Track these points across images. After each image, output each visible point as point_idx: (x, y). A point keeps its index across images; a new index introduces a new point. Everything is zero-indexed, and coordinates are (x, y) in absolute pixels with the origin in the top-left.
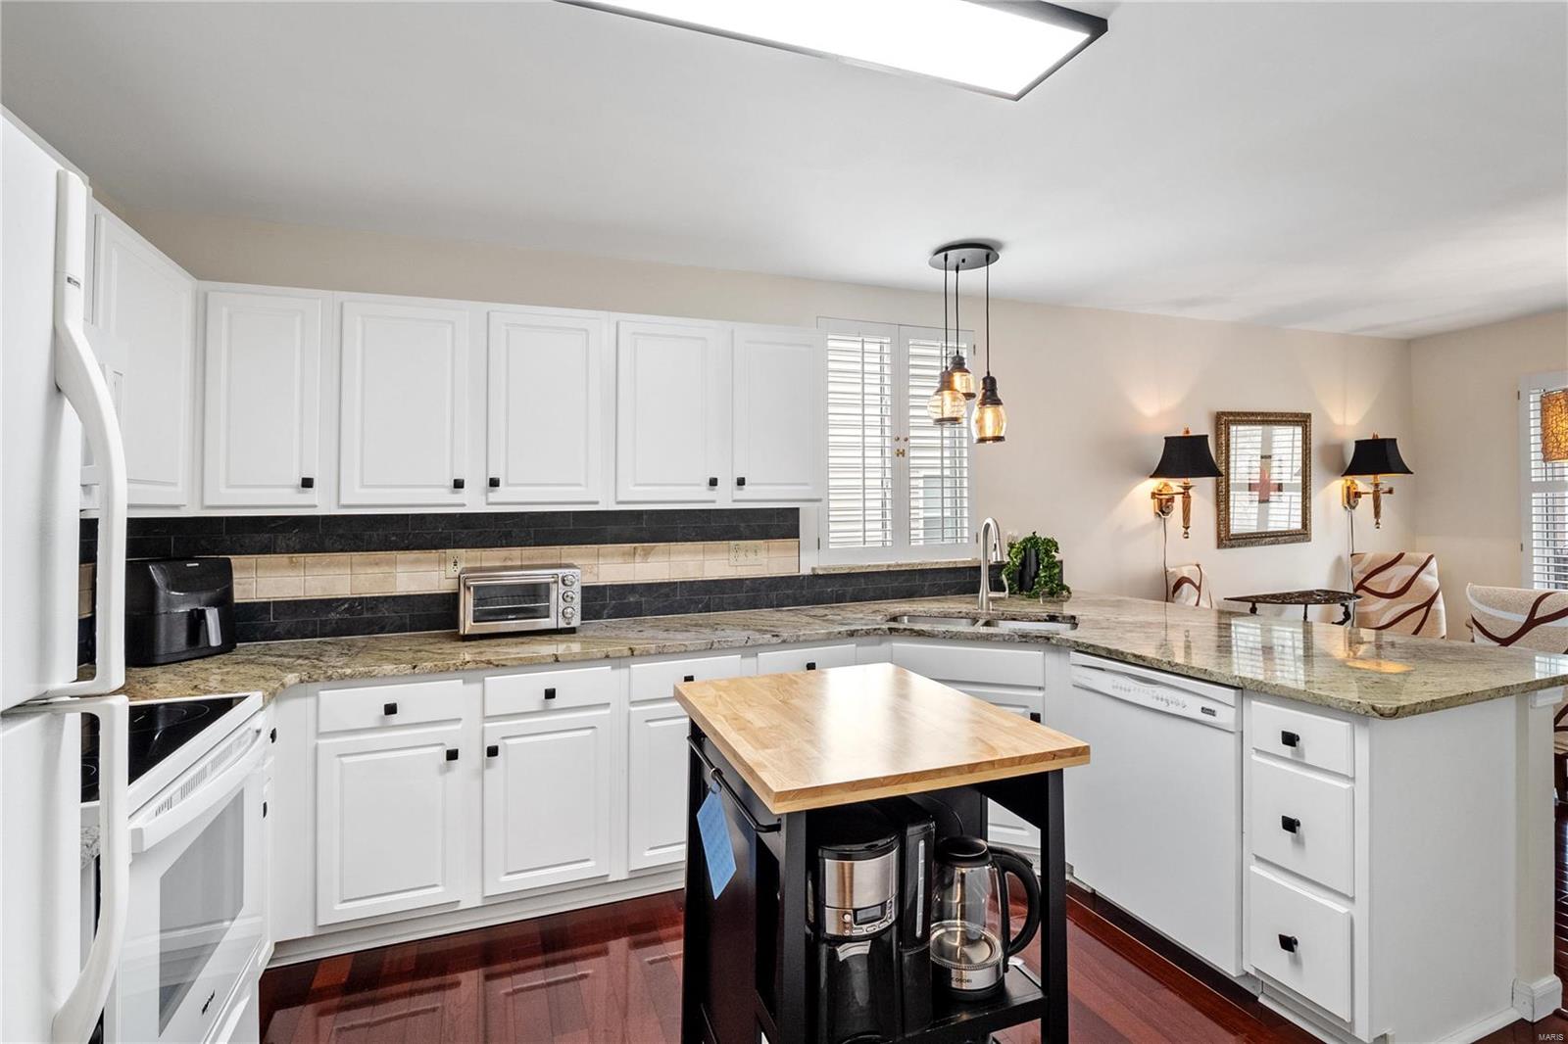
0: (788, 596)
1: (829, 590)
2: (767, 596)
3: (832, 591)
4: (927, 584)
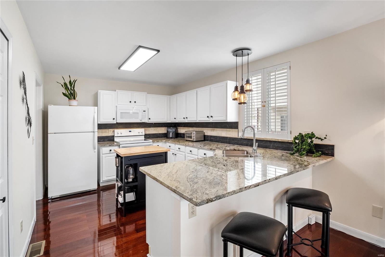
0: (236, 142)
1: (244, 142)
2: (232, 141)
3: (245, 143)
4: (271, 145)
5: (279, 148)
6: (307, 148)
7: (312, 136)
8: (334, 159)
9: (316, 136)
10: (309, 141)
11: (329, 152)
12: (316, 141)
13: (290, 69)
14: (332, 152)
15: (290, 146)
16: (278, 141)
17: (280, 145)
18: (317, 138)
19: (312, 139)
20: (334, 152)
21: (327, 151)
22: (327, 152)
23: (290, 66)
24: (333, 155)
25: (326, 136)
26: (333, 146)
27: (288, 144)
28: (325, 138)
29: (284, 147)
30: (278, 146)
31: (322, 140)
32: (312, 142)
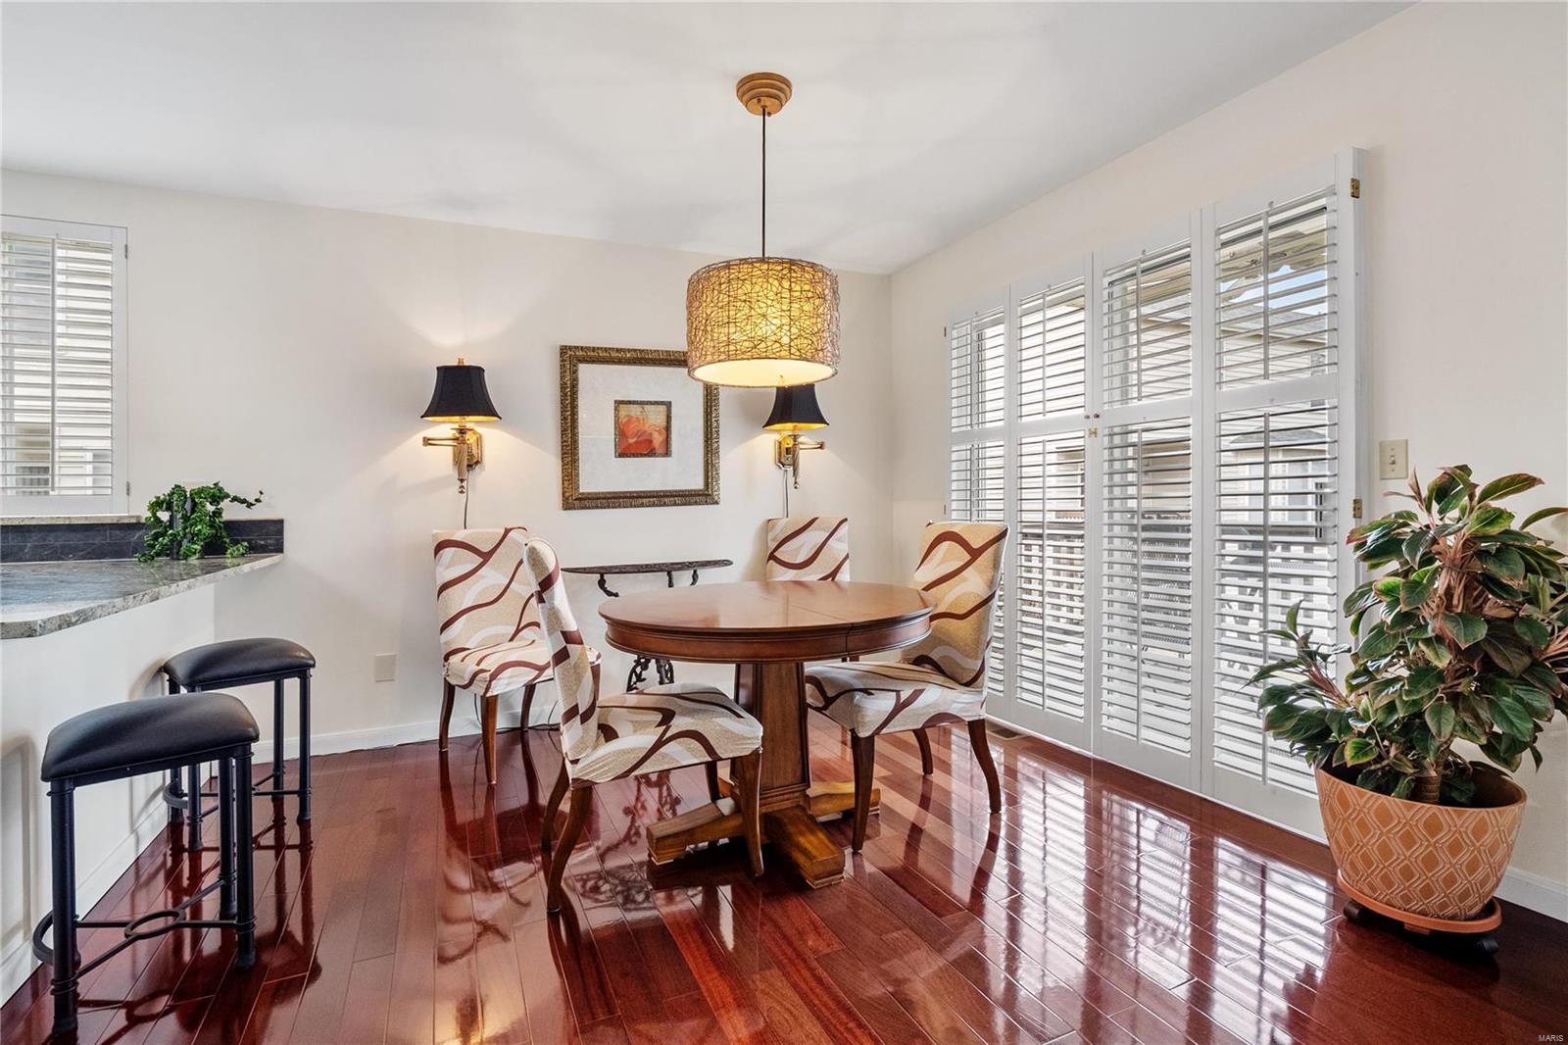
5: (68, 554)
6: (207, 531)
7: (217, 495)
8: (284, 559)
9: (232, 495)
10: (210, 508)
11: (269, 541)
12: (231, 512)
13: (126, 257)
14: (279, 540)
15: (122, 538)
16: (69, 525)
17: (75, 539)
18: (235, 499)
19: (218, 503)
20: (283, 539)
21: (262, 540)
22: (262, 542)
23: (126, 246)
24: (279, 549)
25: (261, 493)
26: (279, 524)
27: (118, 532)
28: (257, 500)
29: (94, 546)
30: (63, 546)
31: (250, 505)
32: (218, 513)
